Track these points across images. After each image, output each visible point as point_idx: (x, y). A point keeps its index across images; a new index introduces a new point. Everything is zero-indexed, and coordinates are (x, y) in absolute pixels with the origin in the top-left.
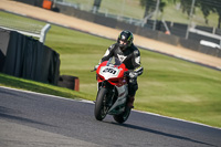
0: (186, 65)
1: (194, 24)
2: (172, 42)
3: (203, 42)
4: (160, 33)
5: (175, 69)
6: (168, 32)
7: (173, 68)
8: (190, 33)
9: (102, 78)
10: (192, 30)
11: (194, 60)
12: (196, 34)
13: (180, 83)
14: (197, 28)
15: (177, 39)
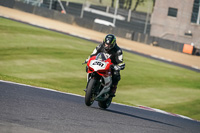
0: (82, 43)
1: (89, 4)
2: (68, 21)
3: (97, 21)
4: (56, 12)
5: (71, 47)
6: (64, 12)
7: (69, 46)
8: (85, 12)
9: (92, 70)
10: (87, 9)
11: (89, 38)
12: (90, 13)
13: (75, 60)
14: (92, 7)
15: (73, 17)
